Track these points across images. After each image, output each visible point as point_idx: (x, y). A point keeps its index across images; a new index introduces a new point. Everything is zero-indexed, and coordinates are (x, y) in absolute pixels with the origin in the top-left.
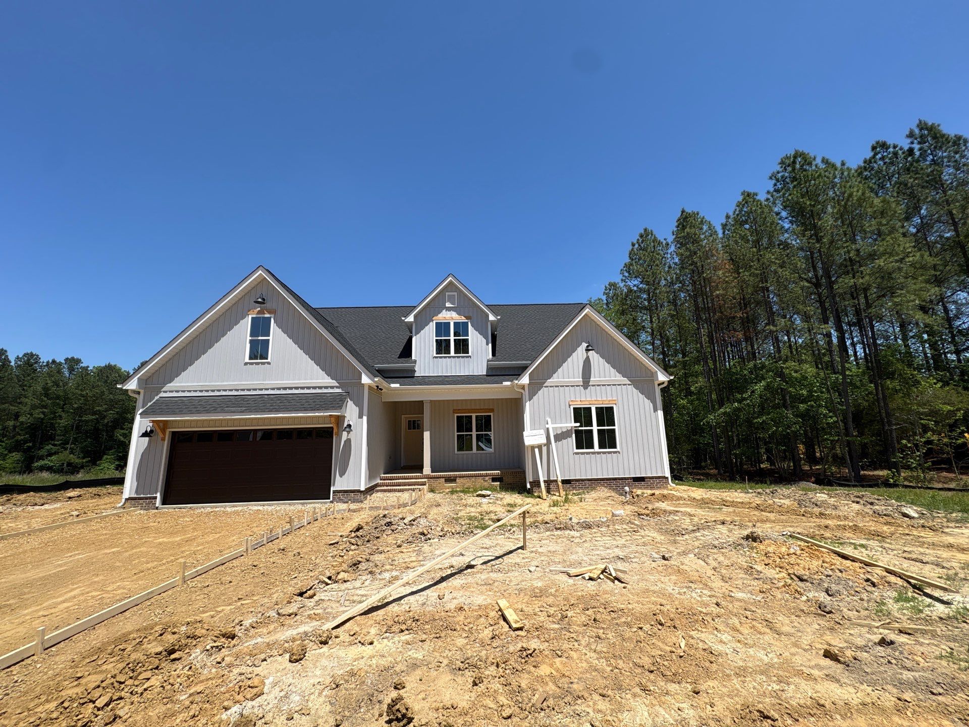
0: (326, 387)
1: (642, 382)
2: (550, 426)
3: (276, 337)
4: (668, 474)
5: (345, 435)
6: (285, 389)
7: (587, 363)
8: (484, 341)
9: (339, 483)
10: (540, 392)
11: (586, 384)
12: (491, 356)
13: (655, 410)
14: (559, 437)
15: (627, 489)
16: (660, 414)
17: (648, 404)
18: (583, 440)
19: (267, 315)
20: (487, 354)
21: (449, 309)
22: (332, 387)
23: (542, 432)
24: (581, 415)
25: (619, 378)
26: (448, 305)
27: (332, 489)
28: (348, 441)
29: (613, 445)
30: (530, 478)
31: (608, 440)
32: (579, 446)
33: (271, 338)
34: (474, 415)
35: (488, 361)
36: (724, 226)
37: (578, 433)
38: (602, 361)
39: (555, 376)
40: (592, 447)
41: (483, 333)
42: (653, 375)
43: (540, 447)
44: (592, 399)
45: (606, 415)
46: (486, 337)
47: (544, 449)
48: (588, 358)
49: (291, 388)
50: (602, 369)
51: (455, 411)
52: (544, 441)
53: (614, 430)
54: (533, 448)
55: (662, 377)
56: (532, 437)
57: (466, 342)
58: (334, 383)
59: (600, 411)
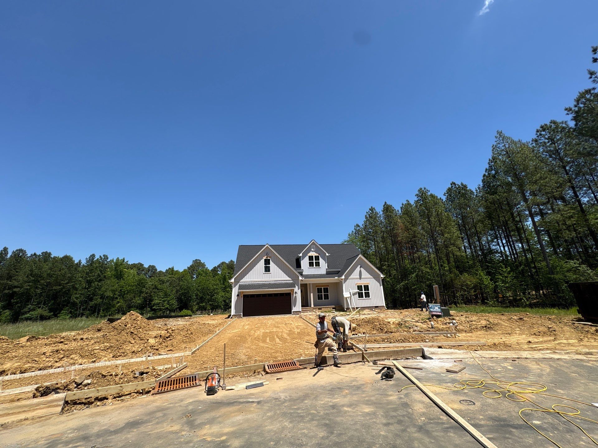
0: (288, 281)
1: (376, 277)
2: (351, 291)
3: (272, 265)
4: (384, 305)
5: (294, 295)
6: (276, 281)
7: (360, 272)
8: (325, 262)
9: (294, 309)
10: (347, 281)
11: (360, 278)
12: (327, 268)
13: (380, 286)
14: (354, 294)
15: (374, 309)
16: (382, 287)
17: (378, 284)
18: (360, 295)
19: (269, 258)
20: (326, 267)
21: (313, 251)
22: (290, 280)
23: (349, 293)
24: (360, 288)
25: (370, 276)
26: (312, 250)
27: (292, 311)
28: (296, 297)
29: (369, 296)
30: (346, 307)
31: (367, 295)
32: (359, 297)
33: (270, 265)
34: (323, 288)
35: (326, 269)
36: (401, 208)
37: (359, 293)
38: (365, 271)
39: (351, 275)
40: (363, 297)
41: (324, 259)
42: (380, 275)
43: (348, 297)
44: (363, 283)
45: (367, 288)
46: (325, 261)
47: (349, 298)
48: (360, 270)
49: (278, 281)
50: (365, 274)
51: (316, 286)
52: (350, 296)
53: (369, 292)
54: (346, 298)
55: (382, 276)
56: (346, 294)
57: (319, 262)
58: (290, 279)
59: (364, 286)
